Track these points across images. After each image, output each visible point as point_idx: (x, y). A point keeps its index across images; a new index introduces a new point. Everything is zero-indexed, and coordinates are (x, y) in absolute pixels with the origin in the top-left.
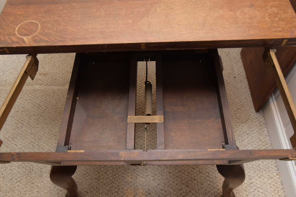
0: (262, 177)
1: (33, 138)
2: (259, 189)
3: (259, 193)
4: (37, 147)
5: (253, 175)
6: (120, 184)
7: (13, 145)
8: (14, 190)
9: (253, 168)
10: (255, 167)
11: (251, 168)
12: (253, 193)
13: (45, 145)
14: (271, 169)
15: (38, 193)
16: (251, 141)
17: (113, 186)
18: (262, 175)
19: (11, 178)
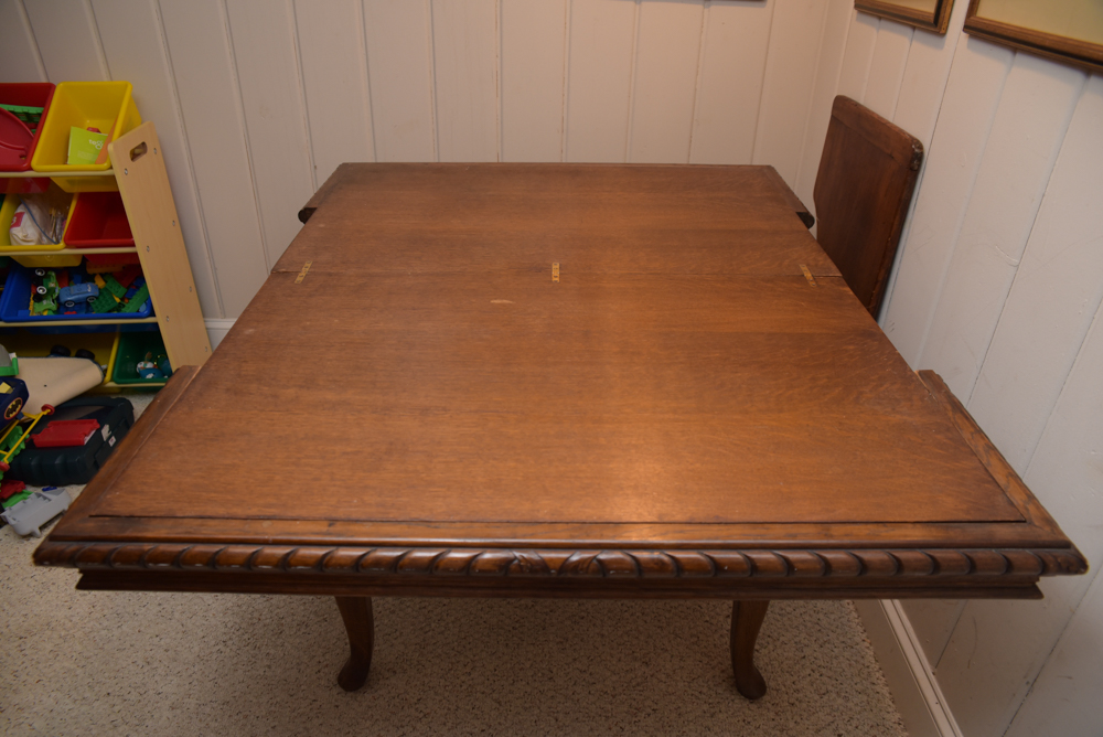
0: (827, 645)
2: (824, 671)
3: (824, 679)
5: (806, 642)
6: (477, 658)
8: (207, 661)
9: (806, 626)
10: (809, 624)
11: (801, 627)
12: (809, 679)
14: (847, 629)
15: (267, 669)
17: (458, 662)
18: (828, 642)
19: (201, 634)
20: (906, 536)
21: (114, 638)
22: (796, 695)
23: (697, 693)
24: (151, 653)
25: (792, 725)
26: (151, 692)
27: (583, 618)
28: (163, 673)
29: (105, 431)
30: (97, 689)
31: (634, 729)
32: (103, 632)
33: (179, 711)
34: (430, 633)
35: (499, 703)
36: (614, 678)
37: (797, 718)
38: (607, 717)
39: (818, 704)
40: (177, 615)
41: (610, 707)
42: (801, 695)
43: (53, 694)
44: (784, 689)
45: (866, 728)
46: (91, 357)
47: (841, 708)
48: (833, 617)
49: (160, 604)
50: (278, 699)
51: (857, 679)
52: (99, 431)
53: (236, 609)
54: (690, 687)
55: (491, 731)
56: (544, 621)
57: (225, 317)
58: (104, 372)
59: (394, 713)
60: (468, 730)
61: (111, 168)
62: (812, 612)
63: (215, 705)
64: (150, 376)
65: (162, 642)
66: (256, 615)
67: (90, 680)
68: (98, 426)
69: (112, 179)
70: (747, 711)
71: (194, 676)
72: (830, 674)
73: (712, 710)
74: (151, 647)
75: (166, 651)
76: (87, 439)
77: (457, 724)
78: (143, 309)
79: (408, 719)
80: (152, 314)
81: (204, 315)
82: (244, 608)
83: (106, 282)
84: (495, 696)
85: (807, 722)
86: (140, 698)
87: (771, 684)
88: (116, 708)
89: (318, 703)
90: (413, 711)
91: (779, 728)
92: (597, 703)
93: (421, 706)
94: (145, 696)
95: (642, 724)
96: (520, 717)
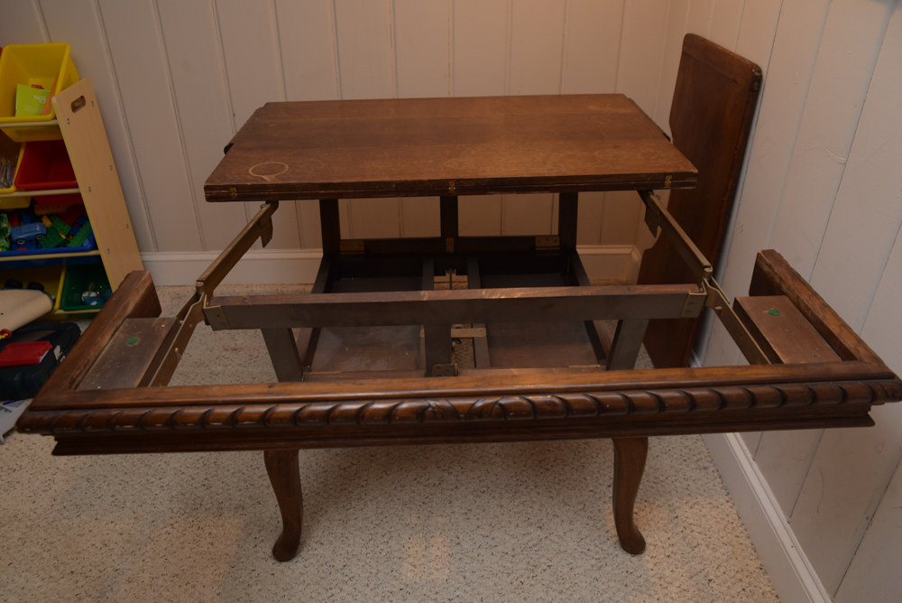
0: (696, 506)
2: (694, 528)
3: (695, 534)
4: (213, 465)
5: (678, 504)
6: (393, 529)
7: (162, 463)
8: (157, 541)
9: (677, 492)
10: (680, 490)
11: (673, 492)
12: (681, 535)
14: (713, 492)
15: (210, 546)
16: (668, 449)
17: (377, 533)
18: (697, 503)
19: (152, 519)
20: (757, 374)
21: (75, 525)
22: (671, 549)
23: (585, 551)
24: (108, 537)
25: (667, 573)
26: (110, 569)
27: (483, 492)
28: (119, 553)
29: (57, 351)
30: (62, 568)
31: (533, 582)
32: (65, 521)
33: (135, 584)
34: (351, 510)
35: (415, 566)
36: (513, 541)
37: (672, 567)
38: (509, 574)
39: (691, 555)
40: (129, 504)
41: (510, 565)
42: (675, 549)
43: (23, 575)
44: (660, 544)
45: (732, 573)
46: (41, 288)
47: (710, 558)
48: (700, 483)
49: (113, 496)
50: (222, 571)
51: (722, 534)
52: (52, 352)
53: (181, 497)
54: (579, 546)
55: (408, 589)
56: (450, 496)
57: (158, 251)
58: (54, 301)
59: (323, 578)
60: (389, 589)
61: (55, 118)
62: (682, 480)
63: (166, 578)
64: (94, 303)
65: (117, 527)
66: (198, 501)
67: (56, 561)
68: (51, 347)
69: (57, 127)
70: (629, 563)
71: (147, 554)
72: (700, 530)
73: (599, 564)
74: (107, 532)
75: (121, 534)
76: (42, 358)
77: (379, 585)
78: (86, 243)
79: (336, 582)
80: (95, 247)
81: (140, 249)
82: (187, 496)
83: (52, 221)
84: (411, 560)
85: (680, 570)
86: (100, 574)
87: (648, 540)
88: (80, 584)
89: (257, 572)
90: (339, 575)
91: (658, 576)
92: (499, 563)
93: (346, 571)
94: (104, 572)
95: (539, 578)
96: (433, 577)
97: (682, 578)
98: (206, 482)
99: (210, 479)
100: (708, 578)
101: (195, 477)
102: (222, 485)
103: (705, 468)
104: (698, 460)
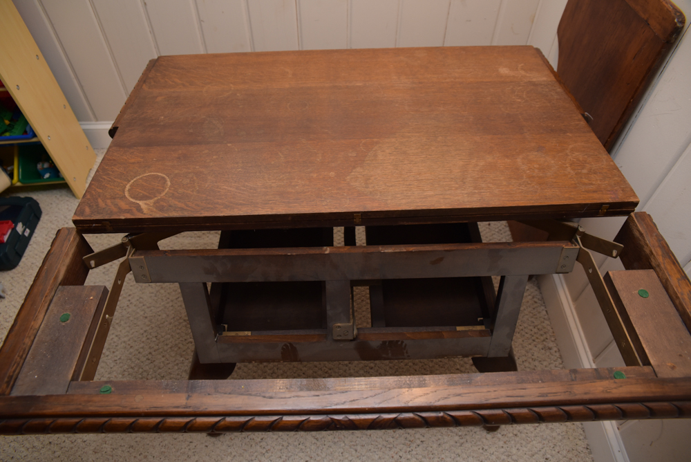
1: (148, 326)
4: (154, 339)
13: (169, 336)
25: (514, 451)
26: (79, 441)
27: (372, 368)
29: (20, 227)
30: (42, 439)
31: (409, 457)
33: (100, 455)
35: (317, 439)
37: (518, 446)
38: (390, 448)
39: (533, 435)
41: (392, 441)
42: (521, 428)
43: (12, 444)
45: (565, 453)
47: (548, 437)
48: (545, 363)
50: (166, 442)
52: (14, 229)
53: (130, 370)
56: (345, 371)
58: (12, 176)
62: (530, 360)
63: (124, 449)
68: (13, 225)
70: (484, 440)
73: (462, 441)
76: (7, 237)
77: (289, 458)
79: (256, 454)
85: (525, 449)
86: (72, 445)
88: (57, 454)
89: (194, 445)
90: (258, 447)
91: (506, 454)
92: (383, 437)
93: (263, 444)
94: (75, 444)
95: (414, 452)
96: (331, 450)
97: (525, 457)
98: (150, 356)
99: (153, 353)
100: (545, 457)
101: (141, 350)
102: (163, 359)
103: (550, 349)
104: (544, 341)
